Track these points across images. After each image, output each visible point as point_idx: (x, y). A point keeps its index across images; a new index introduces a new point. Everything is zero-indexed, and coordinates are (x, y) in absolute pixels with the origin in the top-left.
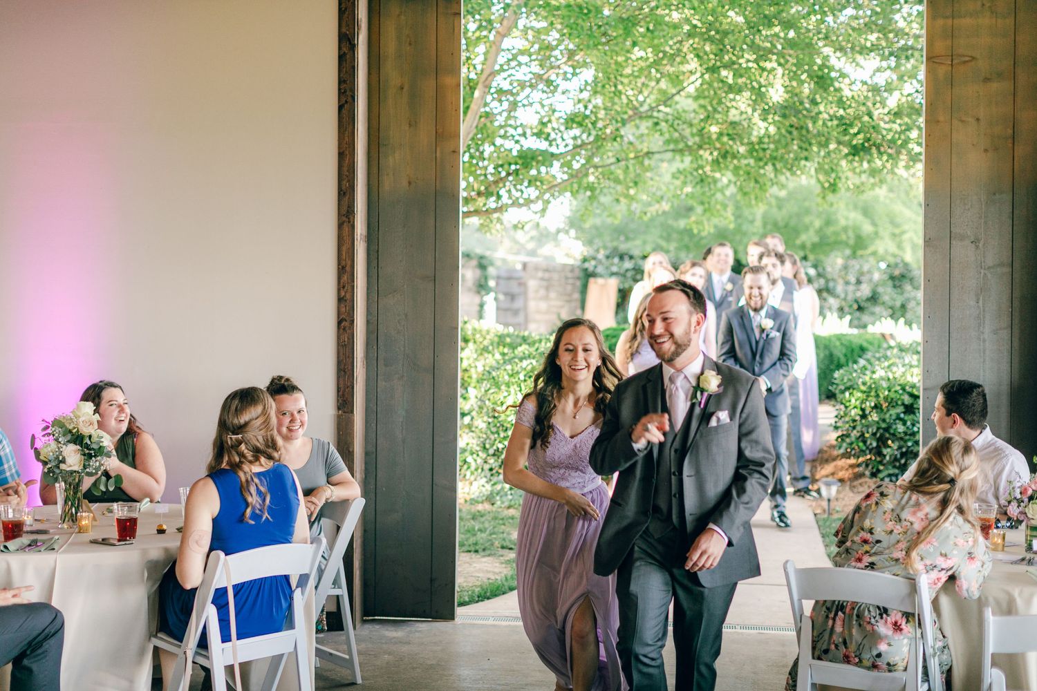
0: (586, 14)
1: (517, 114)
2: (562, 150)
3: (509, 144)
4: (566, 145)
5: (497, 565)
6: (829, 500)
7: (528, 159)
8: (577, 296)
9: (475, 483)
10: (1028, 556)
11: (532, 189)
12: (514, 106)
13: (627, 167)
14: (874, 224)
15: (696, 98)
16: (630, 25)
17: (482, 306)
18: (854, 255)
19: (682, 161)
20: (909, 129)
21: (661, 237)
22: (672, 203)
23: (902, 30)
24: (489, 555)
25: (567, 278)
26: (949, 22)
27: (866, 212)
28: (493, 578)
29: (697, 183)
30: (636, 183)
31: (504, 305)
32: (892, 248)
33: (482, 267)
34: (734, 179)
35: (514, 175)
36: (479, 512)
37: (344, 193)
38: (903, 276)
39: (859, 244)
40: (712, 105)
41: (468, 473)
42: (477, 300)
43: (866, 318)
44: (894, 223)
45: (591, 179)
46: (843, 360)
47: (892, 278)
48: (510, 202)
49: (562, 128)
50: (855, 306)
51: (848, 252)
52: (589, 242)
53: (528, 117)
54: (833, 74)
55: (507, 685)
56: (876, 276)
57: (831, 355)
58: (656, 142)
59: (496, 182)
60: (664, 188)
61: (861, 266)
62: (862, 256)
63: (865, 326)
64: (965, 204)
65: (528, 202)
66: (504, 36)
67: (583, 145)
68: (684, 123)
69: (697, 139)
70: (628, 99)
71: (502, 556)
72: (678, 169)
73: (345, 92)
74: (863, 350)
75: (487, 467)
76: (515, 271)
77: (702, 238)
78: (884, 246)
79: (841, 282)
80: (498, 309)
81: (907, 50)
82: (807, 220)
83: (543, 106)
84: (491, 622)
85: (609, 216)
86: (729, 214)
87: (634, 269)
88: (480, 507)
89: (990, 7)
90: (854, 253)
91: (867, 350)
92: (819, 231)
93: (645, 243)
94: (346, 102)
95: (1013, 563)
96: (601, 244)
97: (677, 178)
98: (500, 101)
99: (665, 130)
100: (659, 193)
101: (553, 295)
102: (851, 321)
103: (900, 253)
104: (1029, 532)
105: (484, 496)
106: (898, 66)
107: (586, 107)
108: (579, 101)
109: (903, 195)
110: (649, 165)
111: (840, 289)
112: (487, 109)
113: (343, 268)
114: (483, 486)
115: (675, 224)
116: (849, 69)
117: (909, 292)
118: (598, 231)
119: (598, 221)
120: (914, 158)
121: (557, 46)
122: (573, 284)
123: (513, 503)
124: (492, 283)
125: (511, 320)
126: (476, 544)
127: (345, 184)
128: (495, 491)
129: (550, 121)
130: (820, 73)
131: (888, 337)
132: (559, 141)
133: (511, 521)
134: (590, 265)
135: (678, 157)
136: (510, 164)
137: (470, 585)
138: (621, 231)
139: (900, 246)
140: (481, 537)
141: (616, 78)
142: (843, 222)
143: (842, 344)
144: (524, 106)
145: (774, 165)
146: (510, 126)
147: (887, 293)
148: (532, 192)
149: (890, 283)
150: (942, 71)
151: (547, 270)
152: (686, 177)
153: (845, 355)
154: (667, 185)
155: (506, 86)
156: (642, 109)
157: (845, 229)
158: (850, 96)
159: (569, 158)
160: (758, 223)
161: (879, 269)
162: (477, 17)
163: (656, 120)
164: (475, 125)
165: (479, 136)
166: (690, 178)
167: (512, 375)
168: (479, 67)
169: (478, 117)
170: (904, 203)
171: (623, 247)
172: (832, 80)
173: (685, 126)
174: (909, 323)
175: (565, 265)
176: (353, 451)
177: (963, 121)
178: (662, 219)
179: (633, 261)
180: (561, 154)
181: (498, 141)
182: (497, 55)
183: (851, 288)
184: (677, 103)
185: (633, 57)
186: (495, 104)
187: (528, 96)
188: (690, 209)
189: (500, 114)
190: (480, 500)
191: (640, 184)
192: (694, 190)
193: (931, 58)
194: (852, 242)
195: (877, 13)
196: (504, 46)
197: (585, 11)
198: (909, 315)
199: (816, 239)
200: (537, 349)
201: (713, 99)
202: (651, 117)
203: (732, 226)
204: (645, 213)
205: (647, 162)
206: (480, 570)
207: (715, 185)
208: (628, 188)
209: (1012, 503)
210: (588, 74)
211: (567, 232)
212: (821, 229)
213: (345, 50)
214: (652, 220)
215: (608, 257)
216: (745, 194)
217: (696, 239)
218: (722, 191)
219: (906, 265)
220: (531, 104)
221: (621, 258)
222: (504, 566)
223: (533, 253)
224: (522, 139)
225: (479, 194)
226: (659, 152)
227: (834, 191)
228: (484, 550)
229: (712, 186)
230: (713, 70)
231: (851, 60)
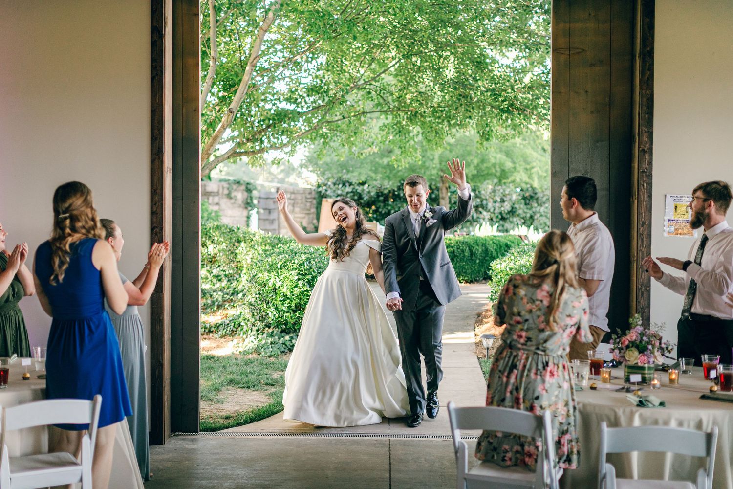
0: (322, 17)
1: (274, 85)
2: (305, 110)
3: (268, 106)
4: (308, 107)
5: (263, 396)
6: (488, 348)
7: (281, 116)
8: (313, 210)
9: (247, 340)
10: (627, 385)
11: (284, 137)
12: (272, 80)
13: (350, 122)
14: (514, 163)
15: (396, 76)
16: (352, 25)
17: (248, 217)
18: (500, 183)
19: (387, 119)
20: (538, 98)
21: (371, 170)
22: (380, 147)
23: (533, 31)
24: (257, 390)
25: (307, 198)
26: (568, 25)
27: (508, 154)
28: (260, 405)
29: (397, 134)
30: (355, 133)
31: (262, 217)
32: (525, 178)
33: (249, 191)
34: (421, 131)
35: (272, 127)
36: (249, 360)
37: (156, 139)
38: (531, 197)
39: (503, 176)
40: (406, 81)
41: (242, 333)
42: (245, 213)
43: (507, 225)
44: (526, 162)
45: (324, 130)
46: (494, 254)
47: (524, 198)
48: (269, 146)
49: (305, 95)
50: (500, 217)
51: (496, 181)
52: (323, 174)
53: (281, 87)
54: (488, 60)
55: (272, 480)
56: (514, 197)
57: (487, 250)
58: (369, 105)
59: (260, 132)
60: (374, 137)
61: (504, 191)
62: (505, 183)
63: (507, 231)
64: (578, 149)
65: (283, 146)
66: (266, 31)
67: (319, 107)
68: (388, 93)
69: (396, 104)
70: (350, 76)
71: (266, 390)
72: (384, 123)
73: (156, 67)
74: (508, 247)
75: (255, 328)
76: (271, 193)
77: (399, 171)
78: (520, 176)
79: (491, 200)
80: (259, 219)
81: (537, 45)
82: (469, 159)
83: (292, 80)
84: (259, 437)
85: (336, 156)
86: (418, 155)
87: (352, 192)
88: (250, 356)
89: (594, 16)
90: (500, 181)
91: (510, 247)
92: (477, 167)
93: (360, 173)
94: (157, 75)
95: (617, 391)
96: (330, 175)
97: (383, 130)
98: (262, 76)
99: (375, 97)
100: (370, 140)
101: (297, 210)
102: (498, 227)
103: (531, 182)
104: (627, 370)
105: (253, 348)
106: (530, 56)
107: (321, 81)
108: (317, 77)
109: (532, 142)
110: (365, 121)
111: (490, 205)
112: (253, 81)
113: (155, 191)
114: (252, 342)
115: (381, 162)
116: (498, 57)
117: (536, 208)
118: (328, 166)
119: (328, 159)
120: (541, 117)
121: (302, 38)
122: (310, 202)
123: (273, 353)
124: (255, 202)
125: (268, 227)
126: (248, 382)
127: (157, 132)
128: (261, 345)
129: (296, 90)
130: (479, 60)
131: (523, 238)
132: (303, 104)
133: (272, 366)
134: (323, 189)
135: (383, 117)
136: (269, 120)
137: (245, 411)
138: (343, 166)
139: (530, 177)
140: (252, 378)
141: (342, 61)
142: (493, 161)
143: (493, 242)
144: (279, 79)
145: (448, 121)
146: (269, 93)
147: (521, 209)
148: (285, 139)
149: (523, 201)
150: (562, 58)
151: (293, 193)
152: (389, 129)
153: (496, 250)
154: (376, 134)
155: (266, 65)
156: (359, 83)
157: (494, 165)
158: (499, 75)
159: (310, 116)
160: (436, 161)
161: (516, 192)
162: (247, 18)
163: (368, 90)
164: (245, 92)
165: (248, 100)
166: (392, 130)
167: (272, 265)
168: (247, 52)
169: (247, 87)
170: (533, 148)
171: (345, 177)
172: (486, 64)
173: (388, 95)
174: (536, 229)
175: (305, 189)
176: (163, 319)
177: (576, 93)
178: (372, 158)
179: (352, 187)
180: (304, 112)
181: (262, 104)
182: (261, 44)
183: (497, 205)
184: (383, 79)
185: (353, 47)
186: (259, 78)
187: (281, 73)
188: (390, 151)
189: (262, 85)
190: (250, 351)
191: (358, 135)
192: (395, 138)
193: (556, 50)
194: (498, 174)
195: (516, 20)
196: (266, 38)
197: (321, 14)
198: (536, 223)
199: (475, 172)
200: (289, 247)
201: (407, 77)
202: (365, 88)
203: (420, 163)
204: (362, 154)
205: (363, 119)
206: (252, 401)
207: (408, 135)
208: (350, 137)
209: (615, 351)
210: (323, 59)
211: (306, 167)
212: (478, 165)
213: (156, 38)
214: (365, 159)
215: (335, 184)
216: (429, 141)
217: (394, 172)
218: (413, 138)
219: (533, 189)
220: (284, 79)
221: (344, 185)
222: (268, 397)
223: (282, 181)
224: (277, 102)
225: (248, 140)
226: (370, 113)
227: (487, 140)
228: (254, 386)
229: (407, 136)
230: (406, 56)
231: (499, 51)
